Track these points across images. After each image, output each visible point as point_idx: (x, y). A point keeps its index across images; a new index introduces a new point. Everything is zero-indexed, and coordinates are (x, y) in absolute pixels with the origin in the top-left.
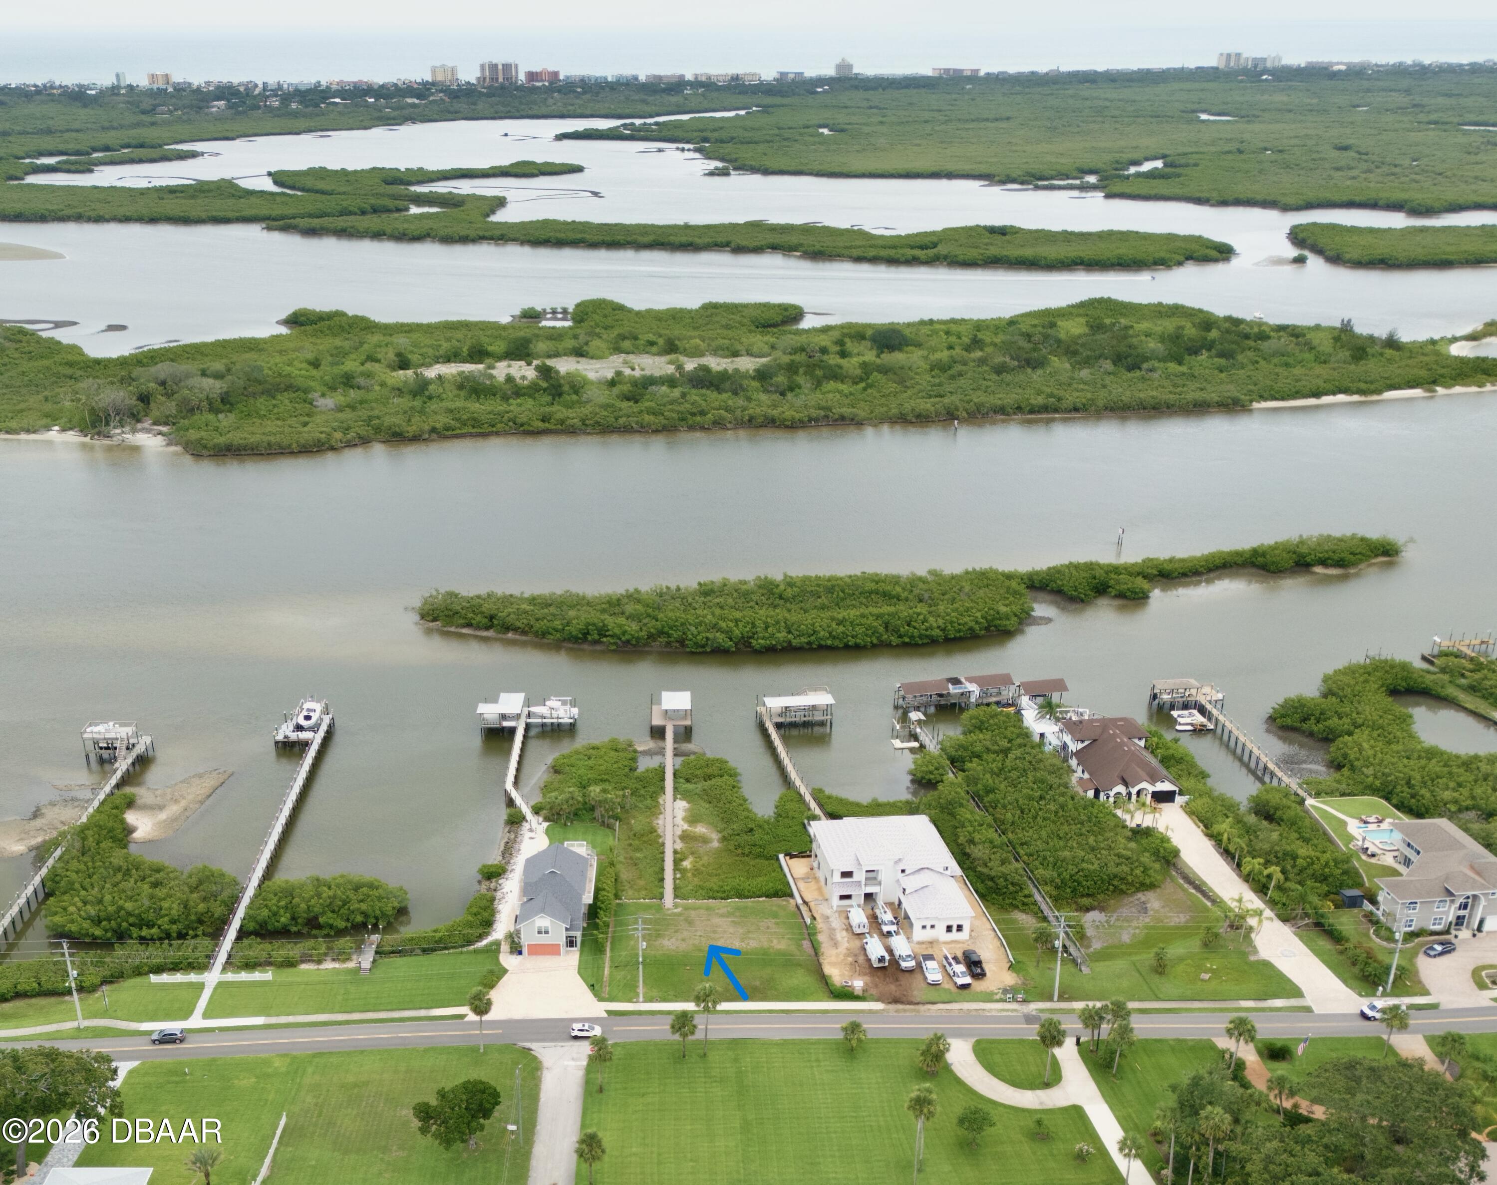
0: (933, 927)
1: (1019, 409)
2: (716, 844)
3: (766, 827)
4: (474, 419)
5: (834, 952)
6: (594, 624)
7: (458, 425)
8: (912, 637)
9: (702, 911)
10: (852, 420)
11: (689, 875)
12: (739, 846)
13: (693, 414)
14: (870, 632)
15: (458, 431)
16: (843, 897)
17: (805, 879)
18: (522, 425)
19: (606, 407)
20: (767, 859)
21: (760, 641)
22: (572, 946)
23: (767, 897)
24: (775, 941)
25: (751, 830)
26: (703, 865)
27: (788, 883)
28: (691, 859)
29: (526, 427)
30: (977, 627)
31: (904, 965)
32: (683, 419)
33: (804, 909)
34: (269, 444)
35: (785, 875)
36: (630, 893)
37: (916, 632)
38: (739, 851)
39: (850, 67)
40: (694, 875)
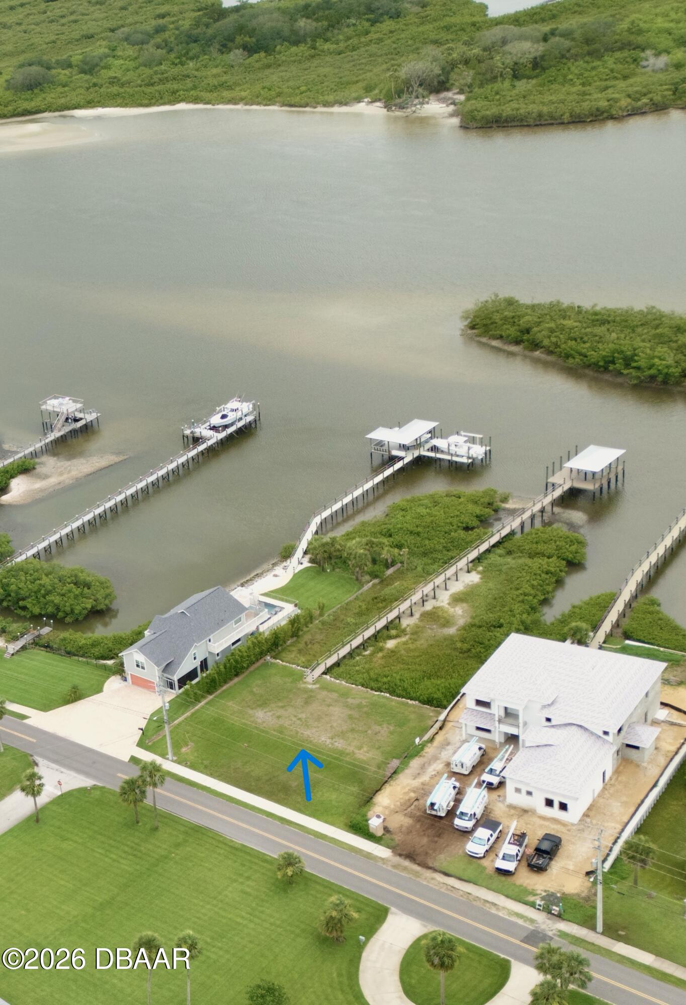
0: (529, 793)
2: (452, 630)
5: (407, 781)
6: (622, 352)
9: (336, 695)
11: (380, 655)
22: (170, 689)
23: (420, 701)
26: (406, 649)
28: (404, 639)
33: (436, 727)
36: (294, 654)
40: (384, 657)
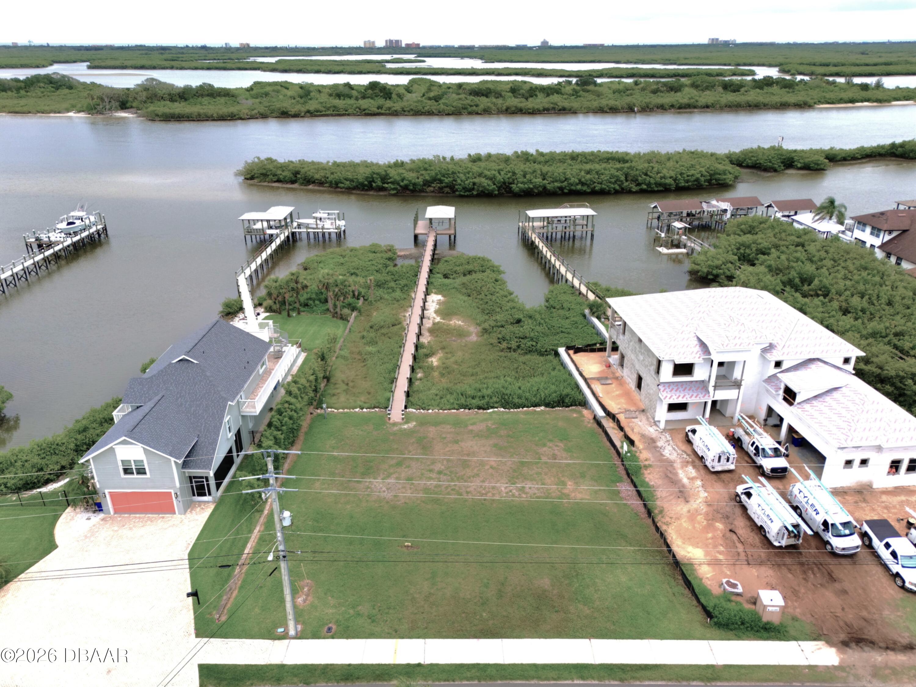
0: (864, 462)
1: (672, 106)
2: (474, 338)
3: (538, 316)
4: (335, 107)
5: (682, 508)
7: (324, 109)
8: (649, 184)
9: (448, 428)
10: (570, 110)
11: (436, 374)
12: (504, 339)
13: (471, 106)
14: (613, 180)
15: (324, 113)
16: (673, 407)
17: (602, 379)
18: (364, 110)
19: (418, 101)
20: (541, 354)
21: (520, 185)
22: (201, 494)
23: (547, 405)
24: (570, 485)
25: (519, 321)
26: (456, 362)
27: (577, 386)
28: (440, 354)
29: (367, 111)
30: (702, 179)
31: (838, 543)
32: (465, 109)
33: (609, 425)
34: (199, 115)
35: (570, 374)
36: (343, 398)
37: (652, 181)
38: (504, 345)
39: (548, 43)
40: (442, 375)
